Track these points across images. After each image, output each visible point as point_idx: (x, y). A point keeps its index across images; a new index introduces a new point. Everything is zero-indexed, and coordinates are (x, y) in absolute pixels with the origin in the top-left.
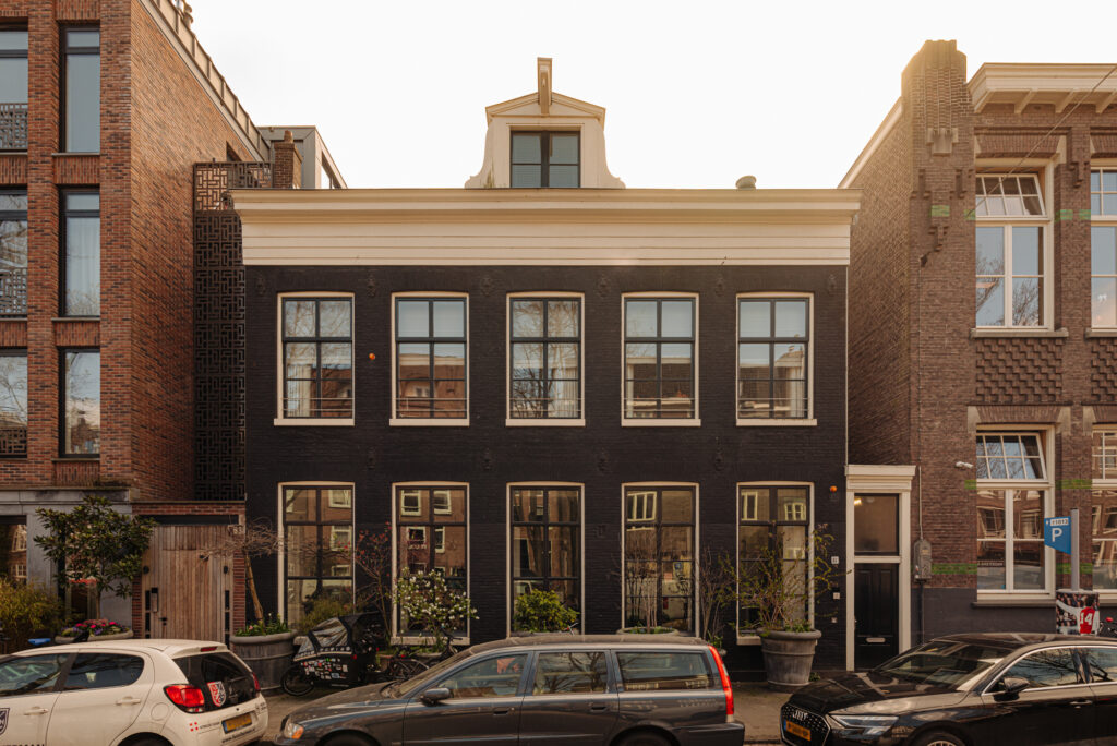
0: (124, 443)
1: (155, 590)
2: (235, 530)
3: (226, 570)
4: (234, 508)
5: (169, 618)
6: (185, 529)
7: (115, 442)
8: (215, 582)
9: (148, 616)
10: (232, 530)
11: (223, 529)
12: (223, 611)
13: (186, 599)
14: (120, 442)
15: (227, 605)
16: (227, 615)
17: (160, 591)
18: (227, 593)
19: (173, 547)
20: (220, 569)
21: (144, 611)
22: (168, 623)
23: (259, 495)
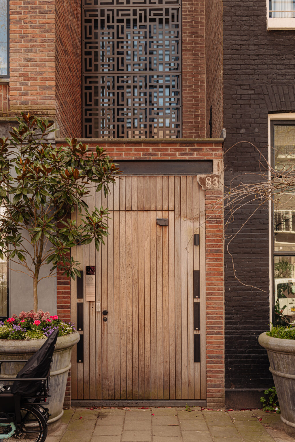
0: (45, 56)
1: (91, 270)
2: (208, 182)
3: (196, 240)
4: (206, 149)
5: (111, 311)
6: (135, 179)
7: (31, 55)
8: (178, 257)
9: (80, 307)
10: (203, 181)
11: (190, 179)
12: (191, 300)
13: (135, 283)
14: (38, 55)
15: (197, 293)
16: (197, 306)
17: (98, 271)
18: (196, 274)
19: (116, 208)
20: (186, 238)
21: (74, 301)
22: (110, 317)
23: (243, 131)
